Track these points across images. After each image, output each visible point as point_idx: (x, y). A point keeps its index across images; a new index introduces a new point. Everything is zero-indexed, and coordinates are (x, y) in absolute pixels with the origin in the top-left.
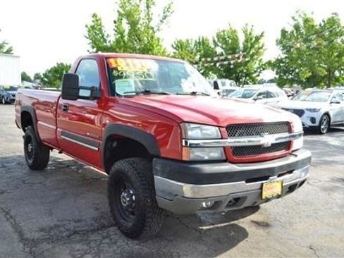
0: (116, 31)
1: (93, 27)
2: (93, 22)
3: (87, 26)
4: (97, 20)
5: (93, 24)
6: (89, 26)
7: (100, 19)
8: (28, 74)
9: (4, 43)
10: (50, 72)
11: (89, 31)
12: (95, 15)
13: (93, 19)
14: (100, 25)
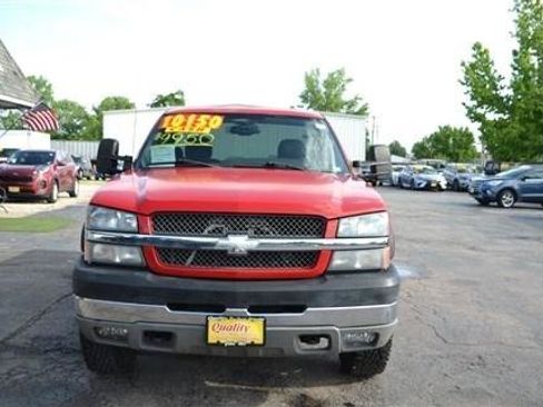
0: (515, 69)
1: (473, 66)
2: (475, 56)
3: (463, 64)
4: (481, 54)
5: (474, 60)
6: (467, 65)
7: (486, 51)
8: (402, 145)
9: (356, 98)
10: (429, 140)
11: (466, 73)
12: (477, 47)
13: (475, 52)
14: (487, 60)
